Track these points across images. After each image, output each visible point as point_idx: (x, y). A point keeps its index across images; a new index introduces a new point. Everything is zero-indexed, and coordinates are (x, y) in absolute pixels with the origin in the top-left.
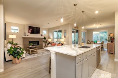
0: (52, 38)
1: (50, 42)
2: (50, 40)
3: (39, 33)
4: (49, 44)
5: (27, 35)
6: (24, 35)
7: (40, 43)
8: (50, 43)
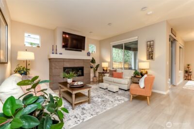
0: (108, 59)
1: (105, 69)
2: (105, 65)
3: (84, 49)
4: (103, 73)
5: (58, 52)
6: (53, 53)
7: (85, 72)
8: (105, 71)
